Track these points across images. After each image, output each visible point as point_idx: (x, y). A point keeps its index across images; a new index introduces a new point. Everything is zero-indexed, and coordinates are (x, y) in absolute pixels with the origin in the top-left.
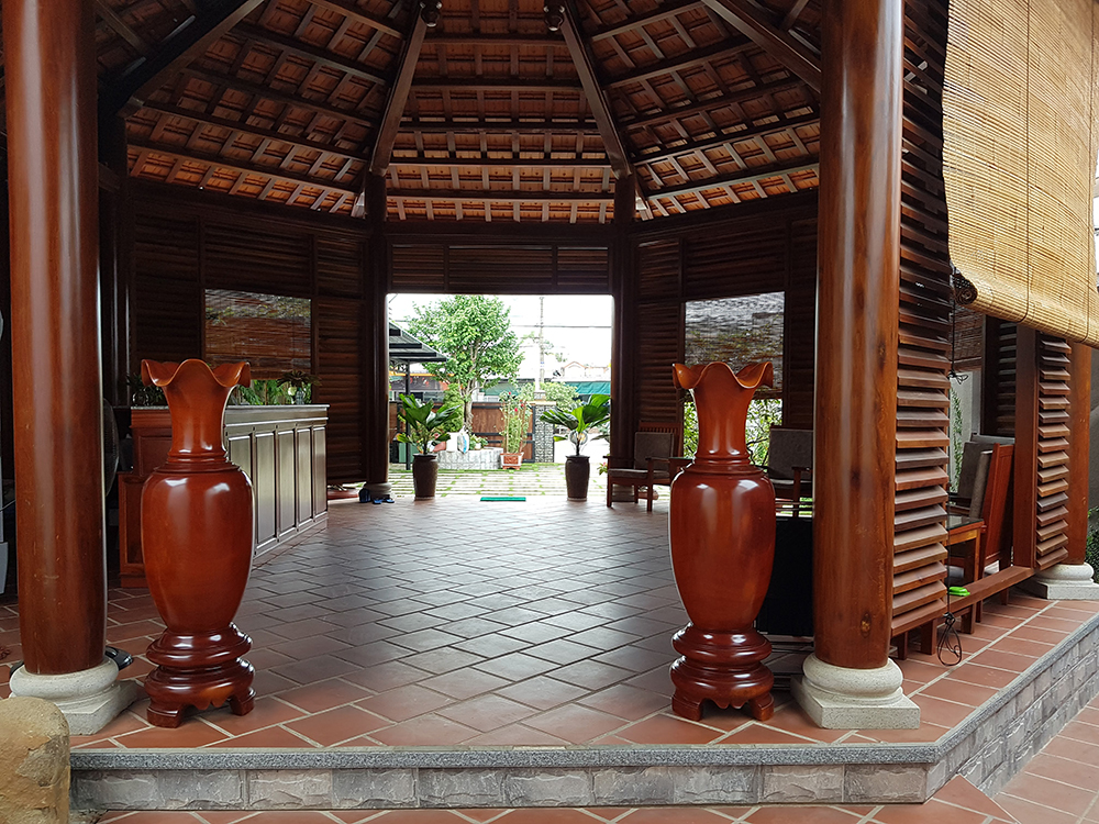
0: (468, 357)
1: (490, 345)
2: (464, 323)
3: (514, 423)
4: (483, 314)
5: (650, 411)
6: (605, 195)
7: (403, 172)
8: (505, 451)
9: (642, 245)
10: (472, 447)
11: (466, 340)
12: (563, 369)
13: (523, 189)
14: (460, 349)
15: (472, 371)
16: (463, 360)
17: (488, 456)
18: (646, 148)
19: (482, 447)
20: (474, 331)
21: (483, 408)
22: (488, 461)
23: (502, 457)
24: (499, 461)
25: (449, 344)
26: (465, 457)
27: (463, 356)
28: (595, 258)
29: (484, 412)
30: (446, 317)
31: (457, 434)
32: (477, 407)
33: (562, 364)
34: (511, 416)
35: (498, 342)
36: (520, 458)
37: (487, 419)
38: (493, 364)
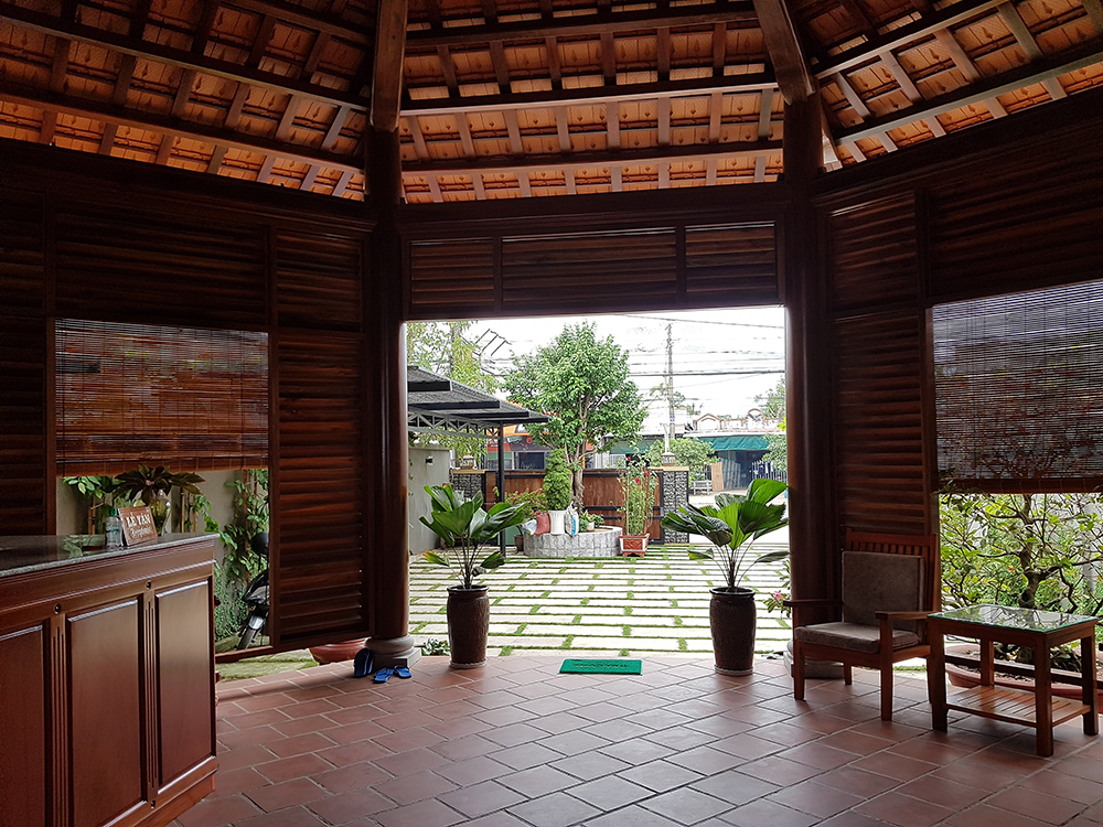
0: (577, 416)
1: (603, 399)
2: (569, 374)
3: (636, 494)
4: (595, 362)
5: (868, 510)
6: (763, 143)
7: (432, 130)
8: (625, 531)
9: (838, 212)
10: (583, 528)
11: (572, 394)
12: (695, 422)
13: (625, 145)
14: (565, 405)
15: (582, 433)
16: (570, 419)
17: (604, 538)
18: (838, 44)
19: (597, 526)
20: (582, 383)
21: (598, 476)
22: (604, 546)
23: (621, 540)
24: (618, 545)
25: (552, 399)
26: (575, 542)
27: (570, 414)
28: (753, 243)
29: (599, 482)
30: (549, 368)
31: (563, 512)
32: (590, 476)
33: (695, 417)
34: (631, 487)
35: (614, 395)
36: (644, 541)
37: (604, 489)
38: (607, 422)
